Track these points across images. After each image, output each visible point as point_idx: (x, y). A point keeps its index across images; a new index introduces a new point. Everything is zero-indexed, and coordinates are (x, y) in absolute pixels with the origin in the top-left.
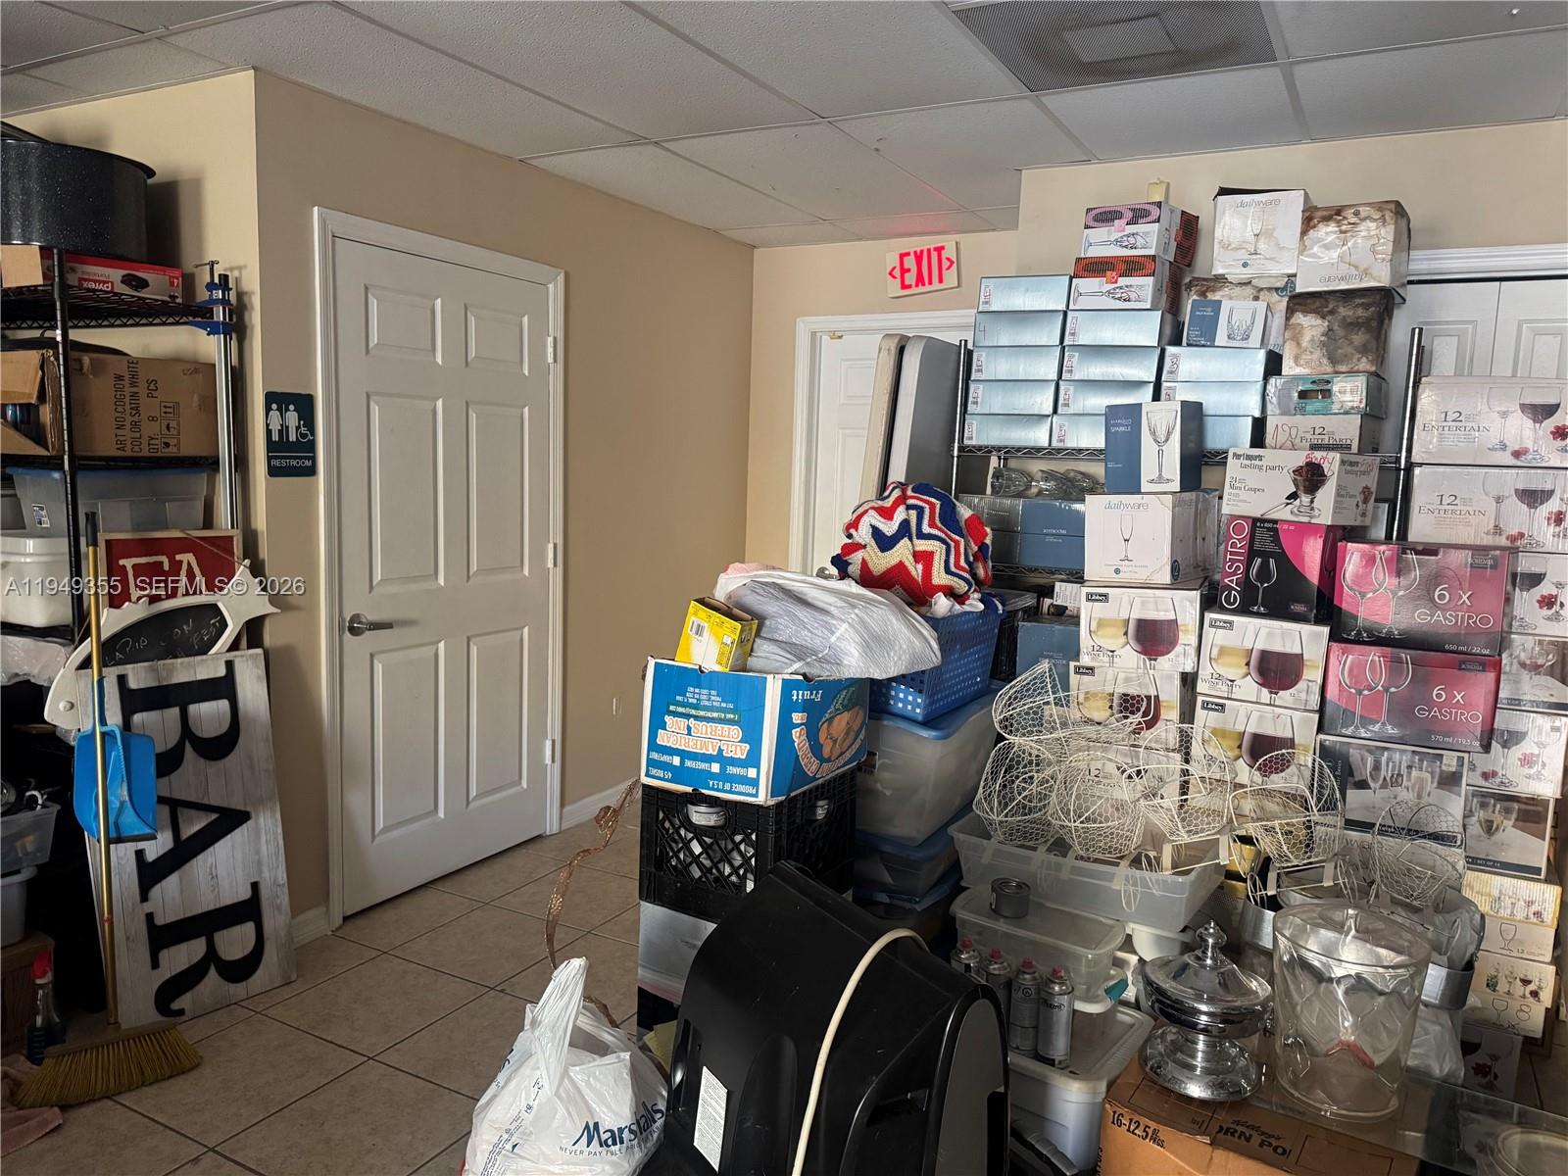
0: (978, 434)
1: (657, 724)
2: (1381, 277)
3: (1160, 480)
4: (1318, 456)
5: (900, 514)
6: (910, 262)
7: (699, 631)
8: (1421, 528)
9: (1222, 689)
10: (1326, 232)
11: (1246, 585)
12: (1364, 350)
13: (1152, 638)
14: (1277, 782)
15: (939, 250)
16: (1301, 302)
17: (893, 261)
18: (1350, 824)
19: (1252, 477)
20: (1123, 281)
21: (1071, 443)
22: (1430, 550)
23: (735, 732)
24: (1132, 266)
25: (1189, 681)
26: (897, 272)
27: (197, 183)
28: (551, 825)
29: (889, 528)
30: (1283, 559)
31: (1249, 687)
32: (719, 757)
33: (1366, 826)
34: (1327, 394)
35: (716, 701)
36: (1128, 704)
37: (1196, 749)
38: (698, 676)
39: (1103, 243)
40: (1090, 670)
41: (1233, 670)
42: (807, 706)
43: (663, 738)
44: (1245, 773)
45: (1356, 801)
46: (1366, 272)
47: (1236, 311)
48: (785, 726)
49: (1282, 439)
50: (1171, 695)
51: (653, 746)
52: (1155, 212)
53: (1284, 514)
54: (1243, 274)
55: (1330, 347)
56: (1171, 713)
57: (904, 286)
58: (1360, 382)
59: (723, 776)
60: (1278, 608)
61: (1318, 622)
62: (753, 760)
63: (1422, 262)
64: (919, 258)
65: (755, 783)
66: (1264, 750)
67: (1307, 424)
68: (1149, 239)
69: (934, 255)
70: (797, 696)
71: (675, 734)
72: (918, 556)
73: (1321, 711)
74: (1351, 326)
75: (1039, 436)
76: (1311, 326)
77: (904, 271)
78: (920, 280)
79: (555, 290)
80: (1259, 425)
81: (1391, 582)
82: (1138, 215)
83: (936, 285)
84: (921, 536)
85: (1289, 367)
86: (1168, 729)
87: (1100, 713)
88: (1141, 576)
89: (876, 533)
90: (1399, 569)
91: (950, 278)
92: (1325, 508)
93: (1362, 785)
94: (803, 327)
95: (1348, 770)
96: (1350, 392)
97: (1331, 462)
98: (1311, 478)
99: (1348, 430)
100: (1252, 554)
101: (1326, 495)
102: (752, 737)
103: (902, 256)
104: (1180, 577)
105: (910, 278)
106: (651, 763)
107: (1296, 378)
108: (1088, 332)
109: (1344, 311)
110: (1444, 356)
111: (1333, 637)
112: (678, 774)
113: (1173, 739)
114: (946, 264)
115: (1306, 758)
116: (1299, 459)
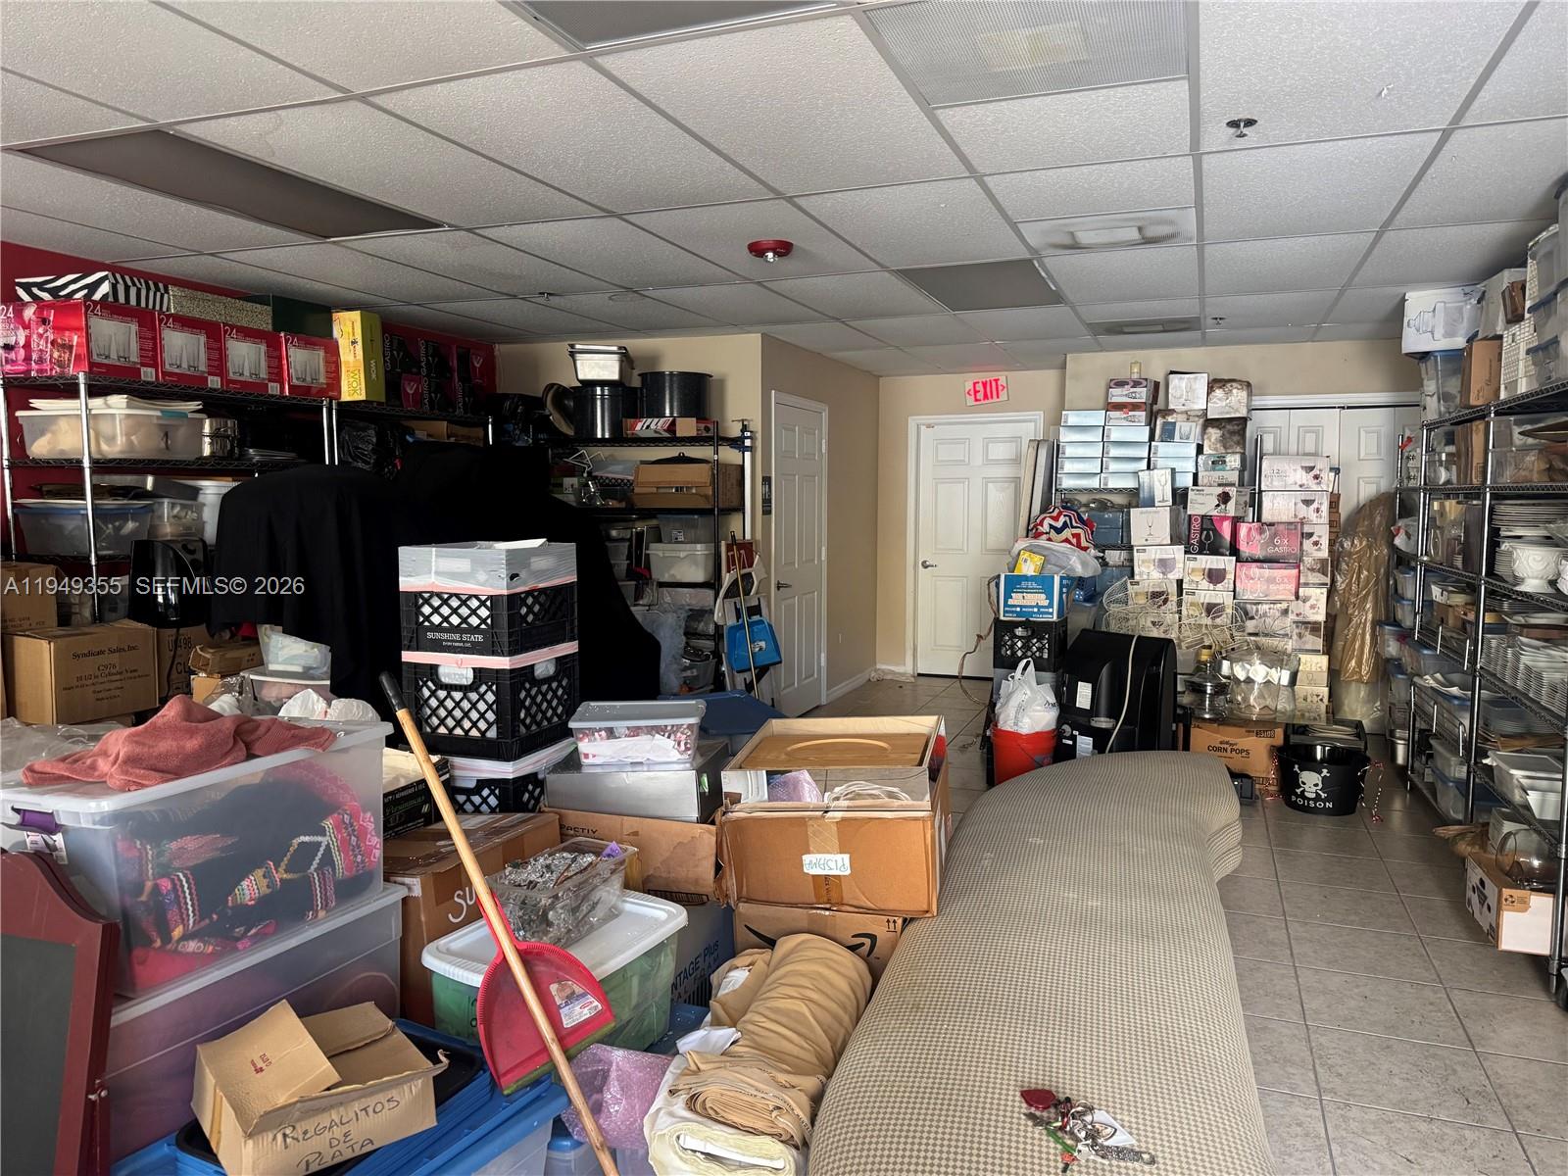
0: (1067, 483)
1: (1008, 596)
2: (1243, 413)
3: (1163, 501)
4: (1227, 489)
5: (1062, 519)
6: (980, 387)
7: (1026, 561)
8: (1266, 517)
9: (1194, 586)
10: (1219, 393)
11: (1200, 542)
12: (1238, 443)
13: (1164, 565)
14: (1218, 621)
15: (996, 381)
16: (1209, 423)
17: (969, 386)
18: (1250, 634)
19: (1200, 499)
20: (1131, 413)
21: (1111, 485)
22: (1271, 524)
23: (1043, 596)
24: (1135, 407)
25: (1180, 583)
26: (972, 392)
27: (722, 382)
28: (824, 701)
29: (1059, 524)
30: (1215, 531)
31: (1205, 584)
32: (1037, 606)
33: (1256, 634)
34: (1224, 462)
35: (1035, 585)
36: (1155, 595)
37: (1184, 612)
38: (1025, 578)
39: (1118, 395)
40: (1137, 583)
41: (1198, 577)
42: (1067, 586)
43: (1010, 602)
44: (1208, 621)
45: (1250, 625)
46: (1237, 411)
47: (1183, 427)
48: (1061, 593)
49: (1206, 481)
50: (1173, 589)
51: (1006, 605)
52: (1145, 383)
53: (1215, 513)
54: (1184, 408)
55: (1224, 441)
56: (1174, 598)
57: (976, 400)
58: (1238, 457)
59: (1039, 613)
60: (1215, 551)
61: (1230, 555)
62: (1051, 605)
63: (1257, 402)
64: (984, 384)
65: (1052, 614)
66: (1211, 609)
67: (1216, 475)
68: (1142, 394)
69: (994, 384)
70: (1064, 582)
71: (1017, 599)
72: (1074, 535)
73: (1234, 591)
74: (1232, 433)
75: (1094, 483)
76: (1214, 433)
77: (976, 392)
78: (986, 397)
79: (825, 415)
80: (1195, 476)
81: (1258, 537)
82: (1136, 384)
83: (995, 399)
84: (1073, 527)
85: (1206, 450)
86: (1172, 605)
87: (1142, 601)
88: (1158, 542)
89: (1051, 526)
90: (1261, 531)
91: (1003, 396)
92: (1231, 509)
93: (1252, 618)
94: (912, 422)
95: (1246, 613)
96: (1234, 461)
97: (1233, 491)
98: (1225, 498)
99: (1234, 477)
100: (1202, 530)
101: (1231, 505)
102: (1050, 597)
103: (975, 384)
104: (1175, 540)
105: (980, 396)
106: (1005, 612)
107: (1210, 455)
108: (1116, 435)
109: (1229, 427)
110: (1268, 445)
111: (1237, 561)
112: (1019, 614)
113: (1175, 609)
114: (1000, 388)
115: (1229, 611)
116: (1220, 490)
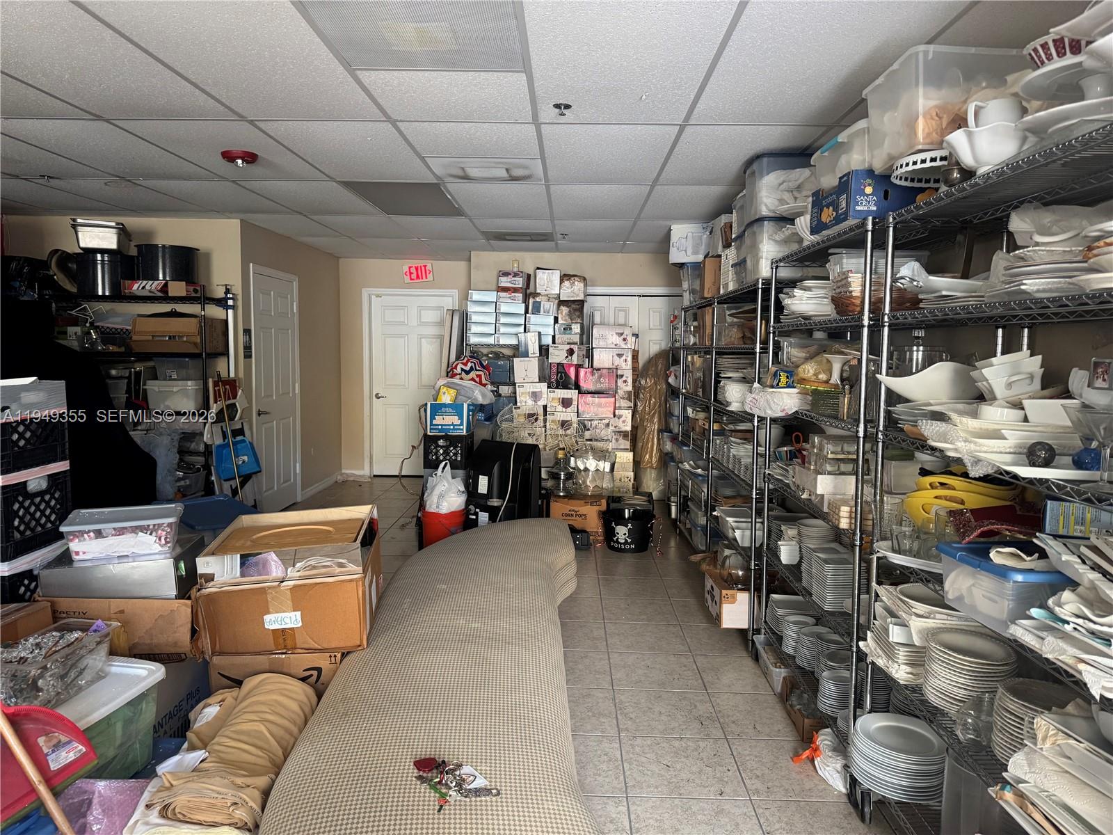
0: (473, 340)
1: (433, 418)
2: (581, 297)
3: (534, 353)
4: (572, 346)
5: (470, 365)
6: (413, 270)
7: (444, 393)
8: (596, 365)
9: (553, 410)
10: (567, 283)
11: (557, 380)
12: (579, 317)
13: (535, 396)
14: (568, 432)
15: (425, 266)
16: (562, 303)
17: (406, 269)
18: (587, 440)
19: (556, 352)
20: (513, 294)
21: (501, 343)
22: (599, 369)
23: (457, 417)
24: (515, 290)
25: (545, 407)
26: (408, 274)
28: (299, 499)
29: (467, 368)
30: (565, 373)
31: (560, 408)
32: (453, 424)
33: (591, 440)
34: (571, 329)
35: (451, 410)
36: (530, 416)
37: (548, 427)
38: (445, 405)
39: (505, 282)
40: (519, 408)
41: (556, 404)
42: (472, 411)
43: (434, 422)
44: (561, 432)
45: (587, 434)
46: (578, 295)
47: (545, 305)
48: (468, 415)
49: (560, 341)
50: (541, 411)
51: (431, 424)
52: (521, 275)
53: (565, 362)
54: (546, 293)
55: (570, 315)
56: (541, 418)
57: (411, 279)
58: (579, 326)
59: (454, 429)
60: (566, 387)
61: (575, 389)
62: (462, 424)
63: (591, 290)
64: (417, 269)
65: (462, 429)
66: (564, 424)
67: (566, 337)
68: (519, 283)
69: (423, 268)
70: (471, 408)
71: (439, 420)
72: (477, 376)
73: (578, 412)
74: (575, 310)
75: (491, 340)
76: (565, 310)
77: (411, 273)
78: (418, 277)
79: (295, 284)
80: (554, 337)
81: (591, 378)
82: (516, 275)
83: (424, 280)
84: (477, 370)
85: (560, 321)
86: (540, 422)
87: (522, 419)
88: (531, 381)
89: (462, 370)
90: (593, 374)
91: (430, 277)
92: (575, 359)
93: (588, 430)
94: (365, 293)
95: (585, 426)
96: (576, 328)
97: (575, 348)
98: (571, 352)
99: (577, 339)
100: (558, 373)
101: (575, 356)
102: (461, 418)
103: (410, 268)
104: (542, 379)
105: (414, 276)
106: (431, 429)
107: (562, 324)
108: (504, 308)
109: (573, 306)
110: (597, 319)
111: (579, 393)
112: (440, 431)
113: (542, 424)
114: (428, 272)
115: (575, 425)
116: (568, 347)
